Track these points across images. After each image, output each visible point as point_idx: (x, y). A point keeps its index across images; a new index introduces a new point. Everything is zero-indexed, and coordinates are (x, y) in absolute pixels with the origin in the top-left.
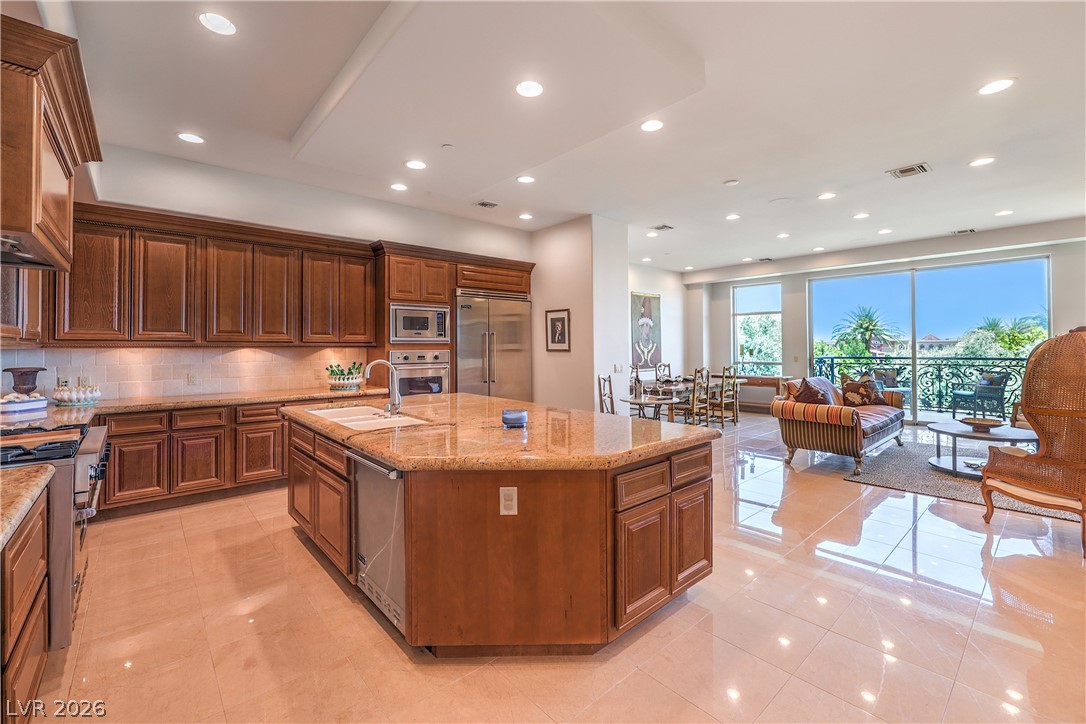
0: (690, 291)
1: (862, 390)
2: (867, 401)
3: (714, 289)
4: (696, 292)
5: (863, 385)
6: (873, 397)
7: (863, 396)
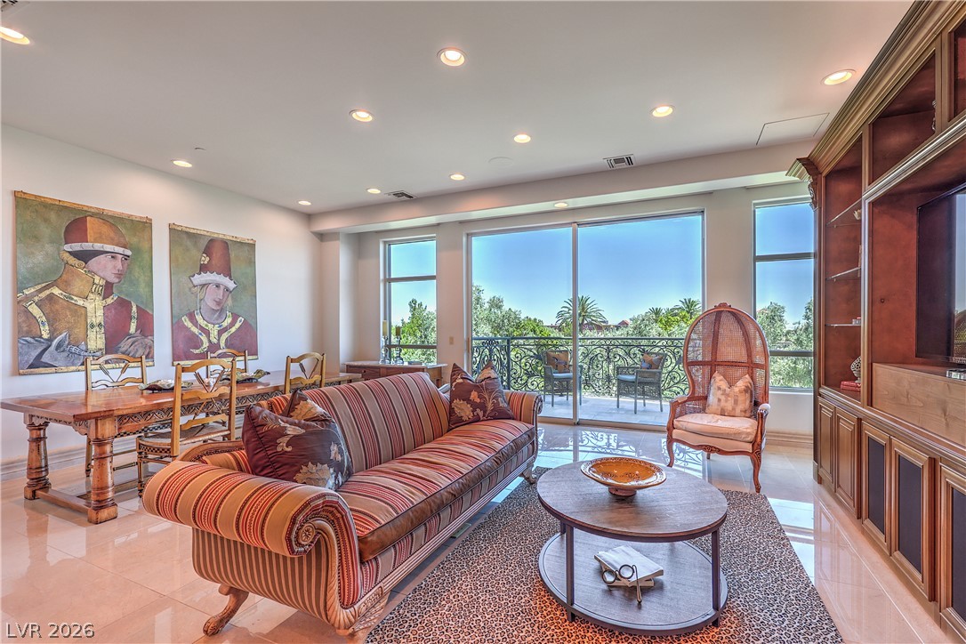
0: (324, 243)
1: (474, 395)
2: (481, 414)
3: (361, 243)
4: (330, 245)
5: (477, 387)
6: (490, 406)
7: (475, 406)
